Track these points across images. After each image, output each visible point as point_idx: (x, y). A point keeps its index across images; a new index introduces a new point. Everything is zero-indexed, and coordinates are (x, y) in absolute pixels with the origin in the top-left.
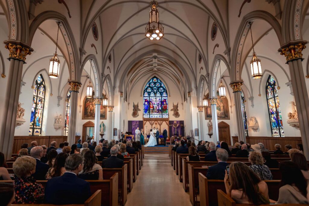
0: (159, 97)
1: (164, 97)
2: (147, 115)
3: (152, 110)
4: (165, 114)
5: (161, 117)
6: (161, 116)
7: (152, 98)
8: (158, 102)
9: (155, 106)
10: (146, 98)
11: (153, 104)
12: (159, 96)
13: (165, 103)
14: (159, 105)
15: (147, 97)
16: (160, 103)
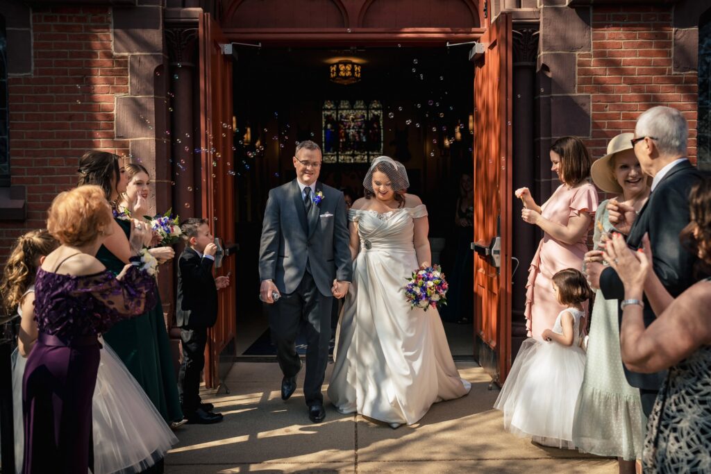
0: (362, 109)
1: (374, 109)
2: (332, 156)
3: (343, 142)
4: (375, 153)
5: (366, 161)
6: (366, 157)
7: (344, 113)
8: (359, 123)
9: (352, 132)
10: (329, 113)
11: (345, 129)
12: (362, 107)
13: (375, 126)
14: (362, 130)
15: (331, 109)
16: (364, 126)
